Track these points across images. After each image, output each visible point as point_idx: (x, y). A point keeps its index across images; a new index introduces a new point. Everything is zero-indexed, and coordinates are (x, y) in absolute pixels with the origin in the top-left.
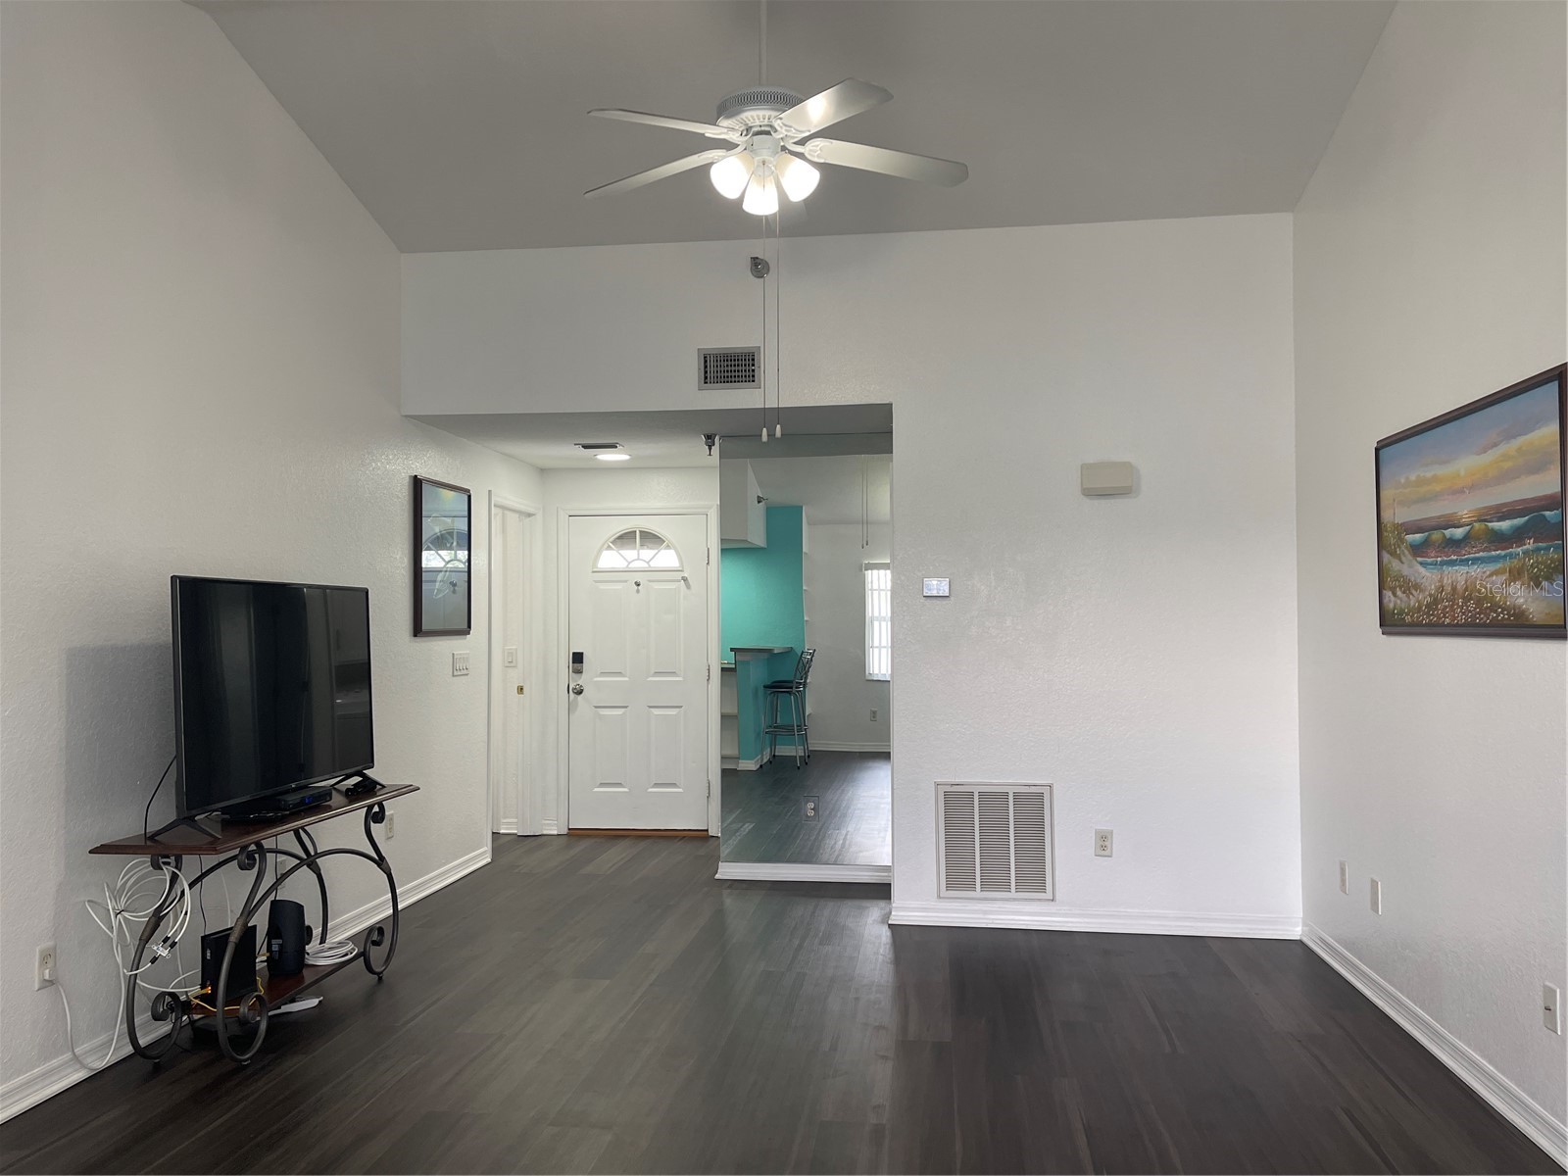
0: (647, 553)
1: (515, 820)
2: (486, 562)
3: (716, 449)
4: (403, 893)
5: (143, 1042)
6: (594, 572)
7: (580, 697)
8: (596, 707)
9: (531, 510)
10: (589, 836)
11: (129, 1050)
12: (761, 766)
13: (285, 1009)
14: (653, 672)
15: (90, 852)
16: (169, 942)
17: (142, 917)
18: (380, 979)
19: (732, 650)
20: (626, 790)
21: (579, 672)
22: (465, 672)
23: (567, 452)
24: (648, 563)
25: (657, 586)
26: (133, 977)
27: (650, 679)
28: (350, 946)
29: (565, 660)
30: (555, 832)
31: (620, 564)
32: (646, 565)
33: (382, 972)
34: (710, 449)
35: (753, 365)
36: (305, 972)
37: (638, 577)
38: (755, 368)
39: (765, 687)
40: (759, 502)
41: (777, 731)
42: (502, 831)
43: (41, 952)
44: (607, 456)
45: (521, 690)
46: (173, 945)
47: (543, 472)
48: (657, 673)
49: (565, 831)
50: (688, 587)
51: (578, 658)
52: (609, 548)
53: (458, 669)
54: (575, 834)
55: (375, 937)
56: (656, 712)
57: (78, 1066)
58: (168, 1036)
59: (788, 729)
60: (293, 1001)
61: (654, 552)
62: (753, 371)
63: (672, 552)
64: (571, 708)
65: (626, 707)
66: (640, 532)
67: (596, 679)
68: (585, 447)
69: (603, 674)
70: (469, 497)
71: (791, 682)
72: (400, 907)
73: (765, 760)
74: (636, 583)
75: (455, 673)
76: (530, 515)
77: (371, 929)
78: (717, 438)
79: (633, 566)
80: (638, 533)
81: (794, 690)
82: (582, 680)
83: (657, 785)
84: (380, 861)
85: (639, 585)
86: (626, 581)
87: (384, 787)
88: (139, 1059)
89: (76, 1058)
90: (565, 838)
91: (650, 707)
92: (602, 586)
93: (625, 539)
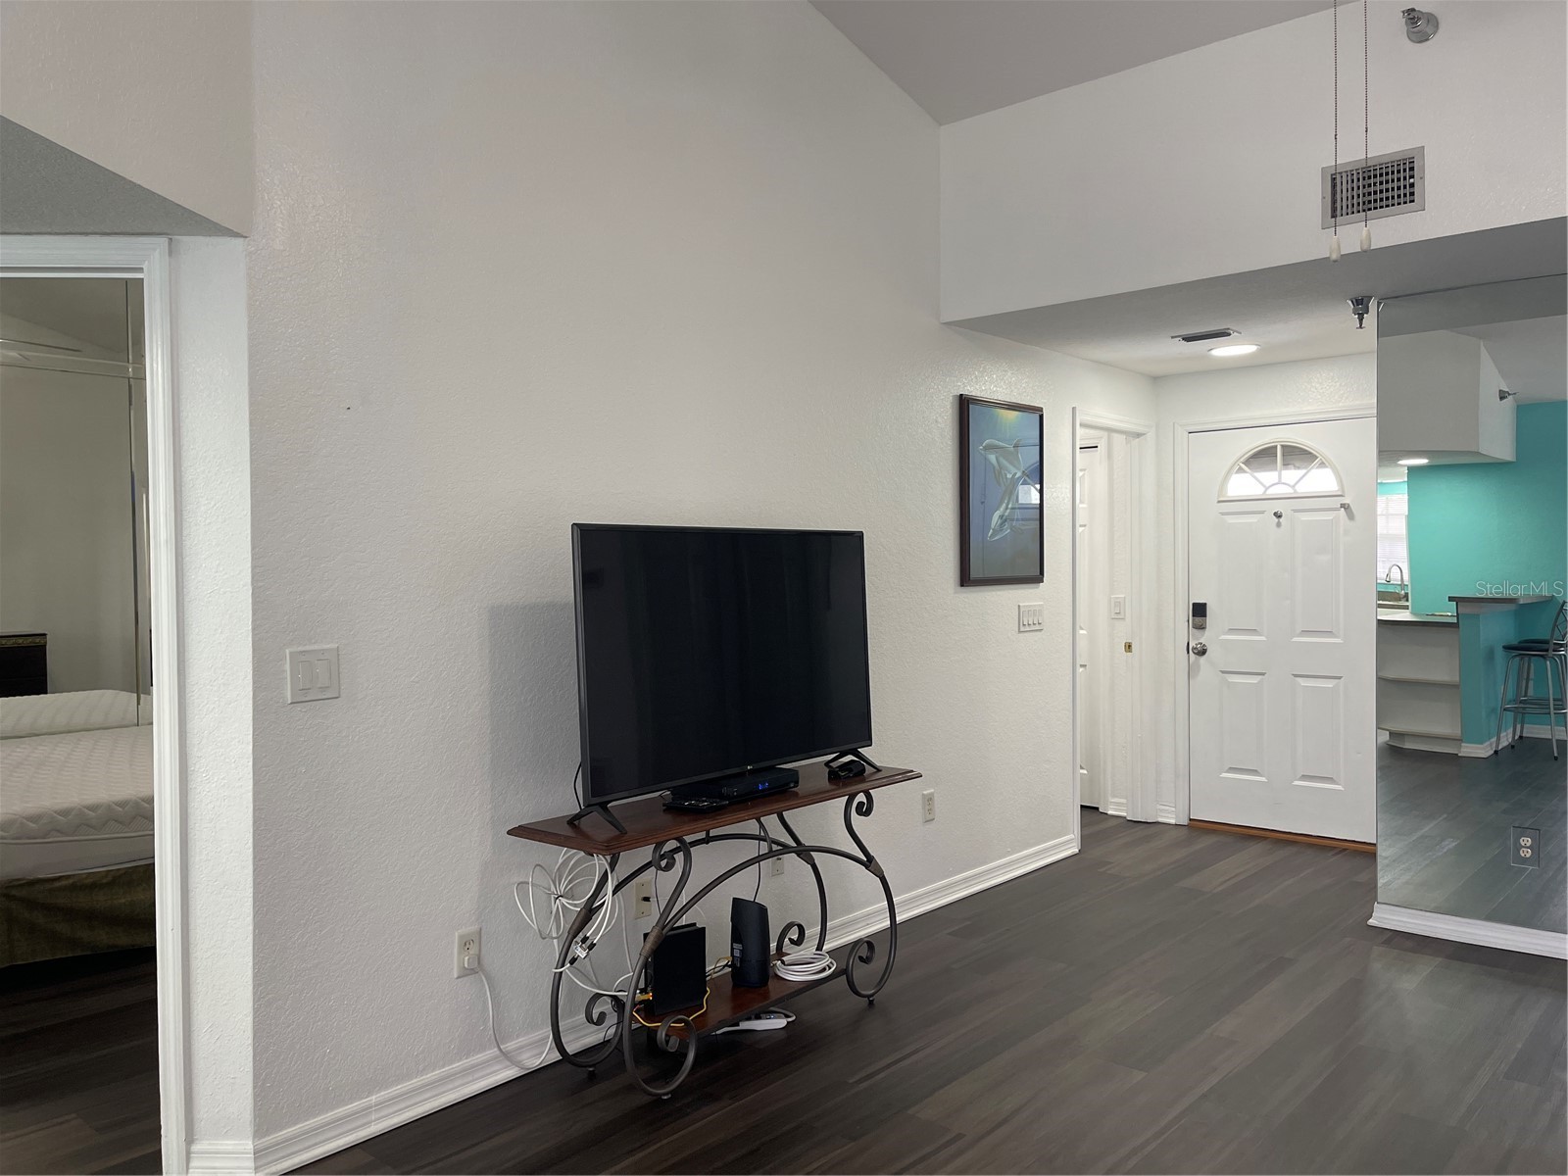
0: (1291, 475)
1: (1123, 801)
2: (1070, 495)
3: (1371, 319)
4: (904, 902)
5: (571, 1049)
6: (1219, 502)
7: (1202, 660)
8: (1223, 672)
9: (1140, 430)
10: (1214, 831)
11: (556, 1056)
12: (1496, 752)
13: (745, 1025)
14: (1298, 632)
15: (509, 833)
16: (588, 942)
17: (576, 906)
18: (871, 1003)
19: (1451, 599)
20: (1264, 779)
21: (1201, 627)
22: (1037, 627)
23: (1165, 350)
24: (1293, 487)
25: (1305, 517)
26: (557, 975)
27: (1295, 639)
28: (827, 960)
29: (1184, 613)
30: (1173, 821)
31: (1256, 491)
32: (1291, 491)
33: (872, 995)
34: (1361, 320)
35: (1412, 177)
36: (771, 984)
37: (1278, 507)
38: (1416, 180)
39: (1508, 648)
40: (1502, 398)
41: (1525, 707)
42: (1110, 812)
43: (461, 937)
44: (1225, 351)
45: (1129, 647)
46: (592, 946)
47: (1158, 381)
48: (1305, 633)
49: (1185, 822)
50: (1351, 516)
51: (1199, 610)
52: (1240, 470)
53: (1027, 624)
54: (1198, 827)
55: (864, 952)
56: (1302, 682)
57: (508, 1063)
58: (605, 1043)
59: (1541, 704)
60: (758, 1017)
61: (1302, 472)
62: (1412, 185)
63: (1327, 473)
64: (1191, 672)
65: (1263, 674)
66: (1282, 446)
67: (1223, 637)
68: (1188, 339)
69: (1232, 631)
70: (1041, 417)
71: (1546, 642)
72: (899, 919)
73: (1504, 743)
74: (1275, 514)
75: (1022, 629)
76: (1139, 435)
77: (857, 943)
78: (1373, 305)
79: (1274, 491)
80: (1279, 448)
81: (1551, 653)
82: (1204, 638)
83: (1304, 777)
84: (869, 863)
85: (1280, 517)
86: (1263, 512)
87: (878, 770)
88: (569, 1067)
89: (505, 1055)
90: (1185, 831)
91: (1296, 676)
92: (1231, 520)
93: (1263, 457)
